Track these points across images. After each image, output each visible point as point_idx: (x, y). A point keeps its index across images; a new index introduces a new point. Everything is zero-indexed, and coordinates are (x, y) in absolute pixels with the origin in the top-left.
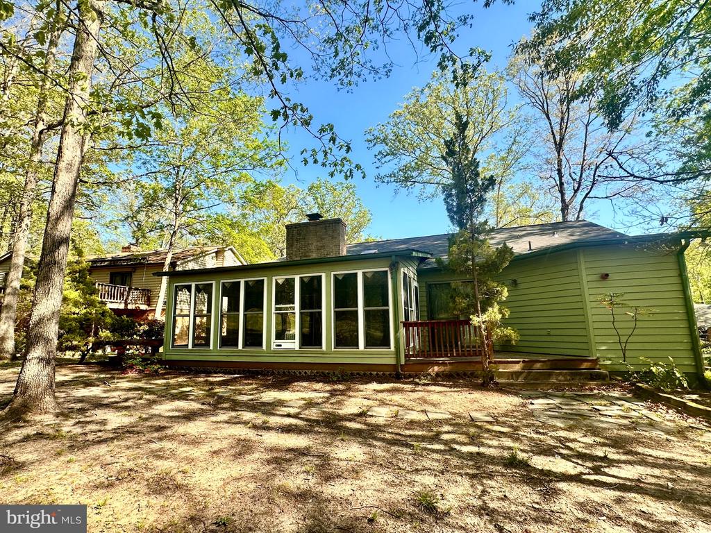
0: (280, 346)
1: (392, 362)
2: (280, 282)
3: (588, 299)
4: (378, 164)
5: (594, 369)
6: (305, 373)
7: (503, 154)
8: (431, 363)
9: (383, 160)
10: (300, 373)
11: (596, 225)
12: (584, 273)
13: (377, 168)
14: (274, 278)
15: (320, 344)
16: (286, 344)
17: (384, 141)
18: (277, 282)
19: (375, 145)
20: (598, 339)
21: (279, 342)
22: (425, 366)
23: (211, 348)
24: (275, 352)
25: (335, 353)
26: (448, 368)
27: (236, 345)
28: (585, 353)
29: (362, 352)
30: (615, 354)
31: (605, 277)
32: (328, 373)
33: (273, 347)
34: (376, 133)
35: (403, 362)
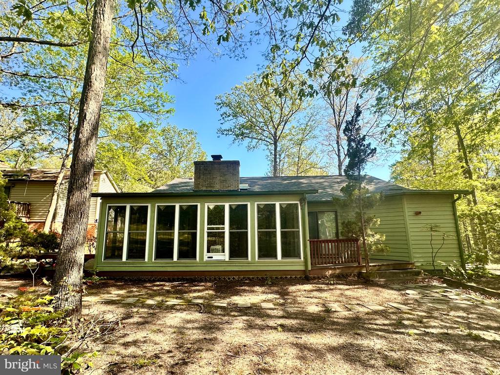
0: (212, 257)
1: (302, 268)
2: (211, 207)
3: (409, 226)
4: (222, 121)
5: (412, 269)
6: (234, 278)
7: (303, 126)
8: (327, 268)
9: (226, 119)
10: (229, 279)
11: (380, 179)
12: (406, 211)
13: (222, 124)
14: (206, 205)
15: (247, 256)
16: (217, 257)
17: (229, 105)
18: (208, 208)
19: (221, 107)
20: (414, 251)
21: (210, 255)
22: (323, 271)
23: (146, 260)
24: (207, 262)
25: (258, 262)
26: (338, 271)
27: (172, 257)
28: (407, 259)
29: (279, 262)
30: (423, 259)
31: (418, 213)
32: (253, 278)
33: (205, 258)
34: (224, 99)
35: (310, 268)
